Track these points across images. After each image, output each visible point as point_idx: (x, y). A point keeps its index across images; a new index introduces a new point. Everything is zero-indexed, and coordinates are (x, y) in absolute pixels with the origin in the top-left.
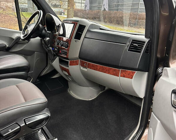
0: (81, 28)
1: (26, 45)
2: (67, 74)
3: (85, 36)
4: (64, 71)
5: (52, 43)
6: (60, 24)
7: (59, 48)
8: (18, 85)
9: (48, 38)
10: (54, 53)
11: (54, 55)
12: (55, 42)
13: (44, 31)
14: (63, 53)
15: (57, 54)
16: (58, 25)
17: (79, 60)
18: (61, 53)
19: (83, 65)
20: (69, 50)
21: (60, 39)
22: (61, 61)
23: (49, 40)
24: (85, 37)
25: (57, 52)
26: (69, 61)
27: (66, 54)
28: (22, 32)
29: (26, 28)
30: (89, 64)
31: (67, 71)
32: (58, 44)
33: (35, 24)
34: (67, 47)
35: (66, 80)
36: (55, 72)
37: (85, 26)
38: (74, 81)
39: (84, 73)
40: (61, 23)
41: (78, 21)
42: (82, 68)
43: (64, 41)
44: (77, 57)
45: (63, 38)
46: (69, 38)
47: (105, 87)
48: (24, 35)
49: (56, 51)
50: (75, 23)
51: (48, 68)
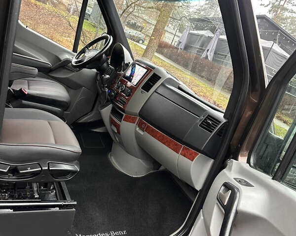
0: (155, 78)
1: (74, 73)
2: (116, 131)
3: (156, 89)
4: (113, 126)
5: (111, 82)
6: (129, 63)
7: (118, 93)
8: (51, 121)
9: (108, 76)
10: (109, 98)
11: (108, 101)
12: (115, 83)
13: (105, 65)
14: (120, 102)
15: (112, 100)
16: (127, 64)
17: (138, 118)
18: (118, 101)
19: (140, 125)
20: (129, 100)
21: (123, 82)
22: (114, 112)
23: (108, 79)
24: (155, 91)
25: (113, 98)
26: (124, 115)
27: (124, 104)
28: (76, 54)
29: (83, 51)
30: (148, 126)
31: (118, 127)
32: (118, 88)
33: (98, 52)
34: (129, 95)
35: (112, 139)
36: (100, 123)
37: (161, 78)
38: (121, 143)
39: (138, 136)
40: (132, 62)
41: (154, 68)
42: (137, 129)
43: (128, 87)
44: (136, 113)
45: (127, 82)
46: (135, 86)
47: (161, 165)
48: (76, 60)
49: (112, 96)
50: (149, 68)
51: (91, 115)
